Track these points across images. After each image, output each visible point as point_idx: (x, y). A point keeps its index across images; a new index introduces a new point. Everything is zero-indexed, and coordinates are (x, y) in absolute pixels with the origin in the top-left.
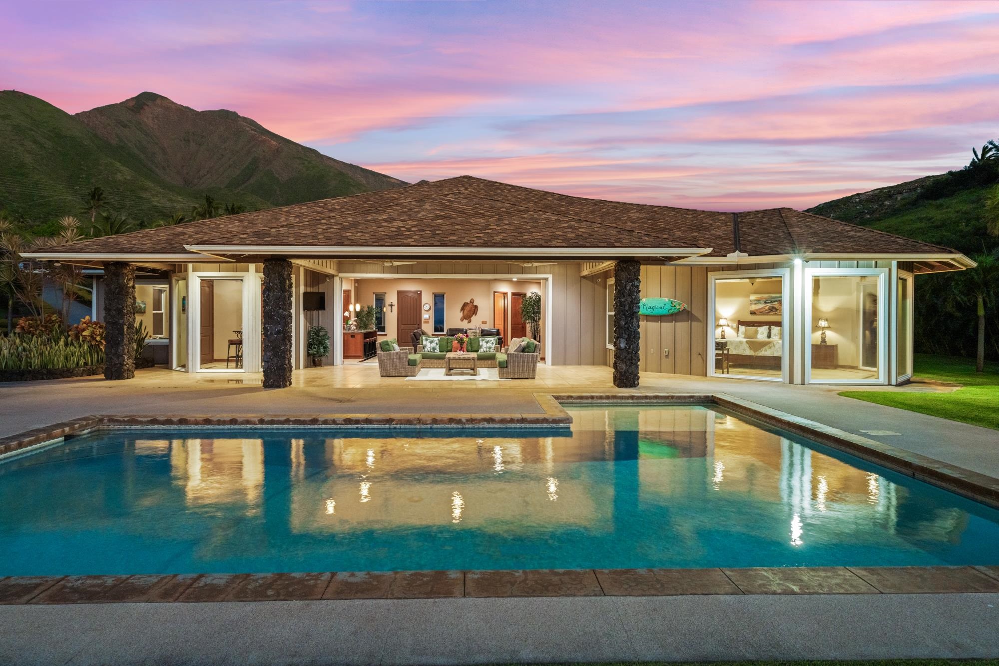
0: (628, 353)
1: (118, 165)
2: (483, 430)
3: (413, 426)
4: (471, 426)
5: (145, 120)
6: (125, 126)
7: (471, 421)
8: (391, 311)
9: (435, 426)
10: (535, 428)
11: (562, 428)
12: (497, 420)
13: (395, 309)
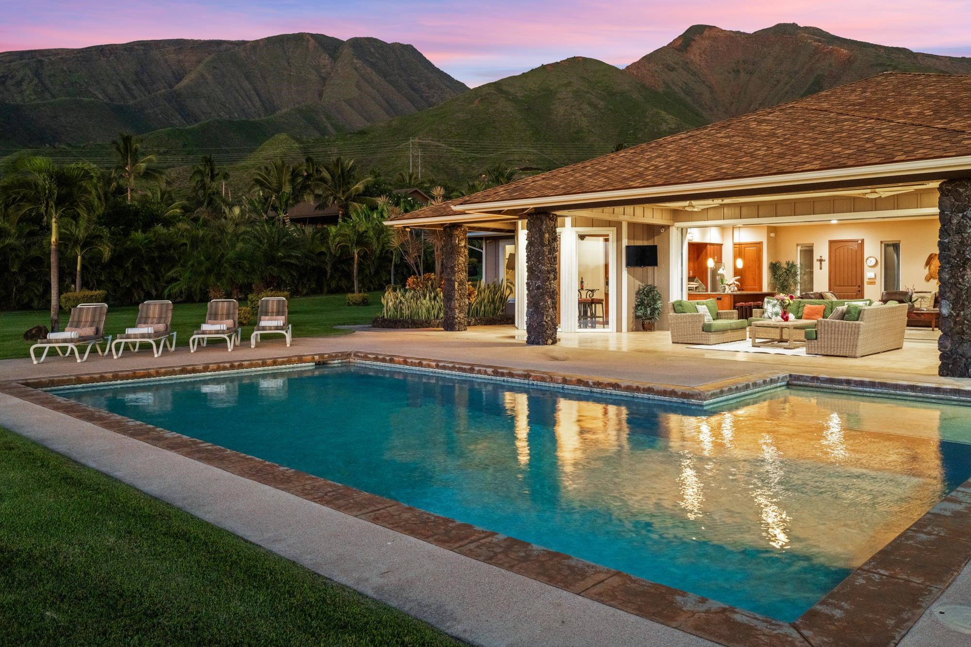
0: (955, 323)
1: (663, 113)
2: (610, 397)
3: (547, 384)
4: (598, 390)
5: (692, 57)
6: (672, 69)
7: (598, 384)
8: (821, 269)
9: (566, 386)
10: (664, 401)
11: (694, 405)
12: (623, 386)
13: (826, 265)
